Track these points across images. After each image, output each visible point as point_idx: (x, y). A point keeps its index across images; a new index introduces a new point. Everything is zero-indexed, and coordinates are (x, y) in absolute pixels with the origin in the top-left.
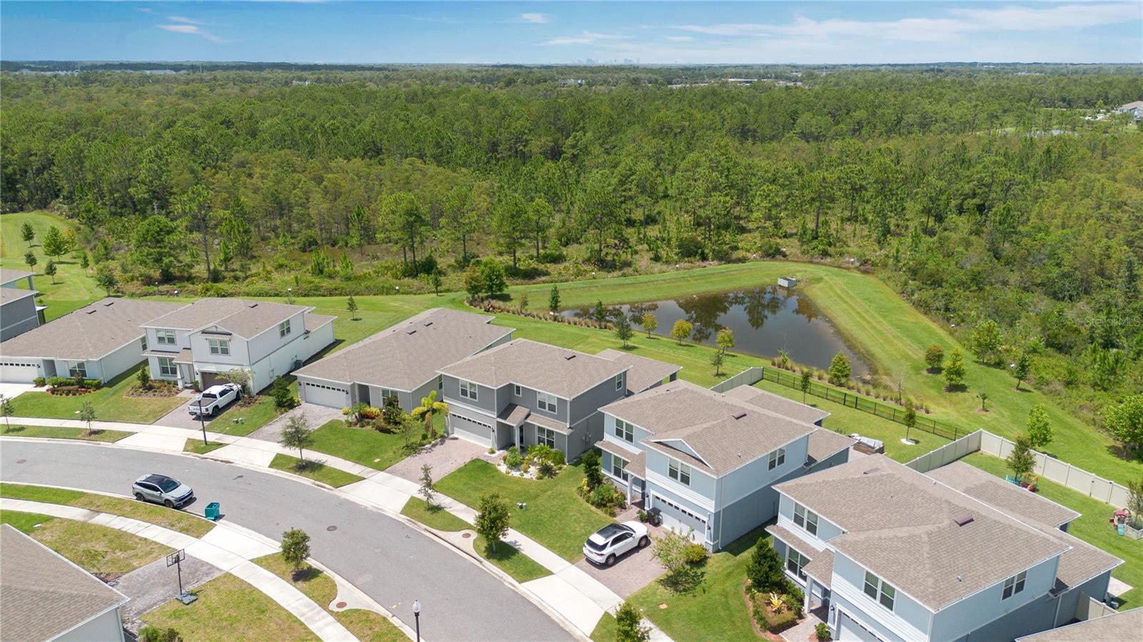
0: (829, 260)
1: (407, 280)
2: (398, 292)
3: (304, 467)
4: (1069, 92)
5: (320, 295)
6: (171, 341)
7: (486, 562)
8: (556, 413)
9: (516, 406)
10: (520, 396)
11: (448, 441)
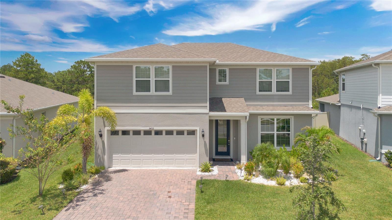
8: (290, 93)
9: (221, 98)
10: (227, 83)
11: (112, 175)
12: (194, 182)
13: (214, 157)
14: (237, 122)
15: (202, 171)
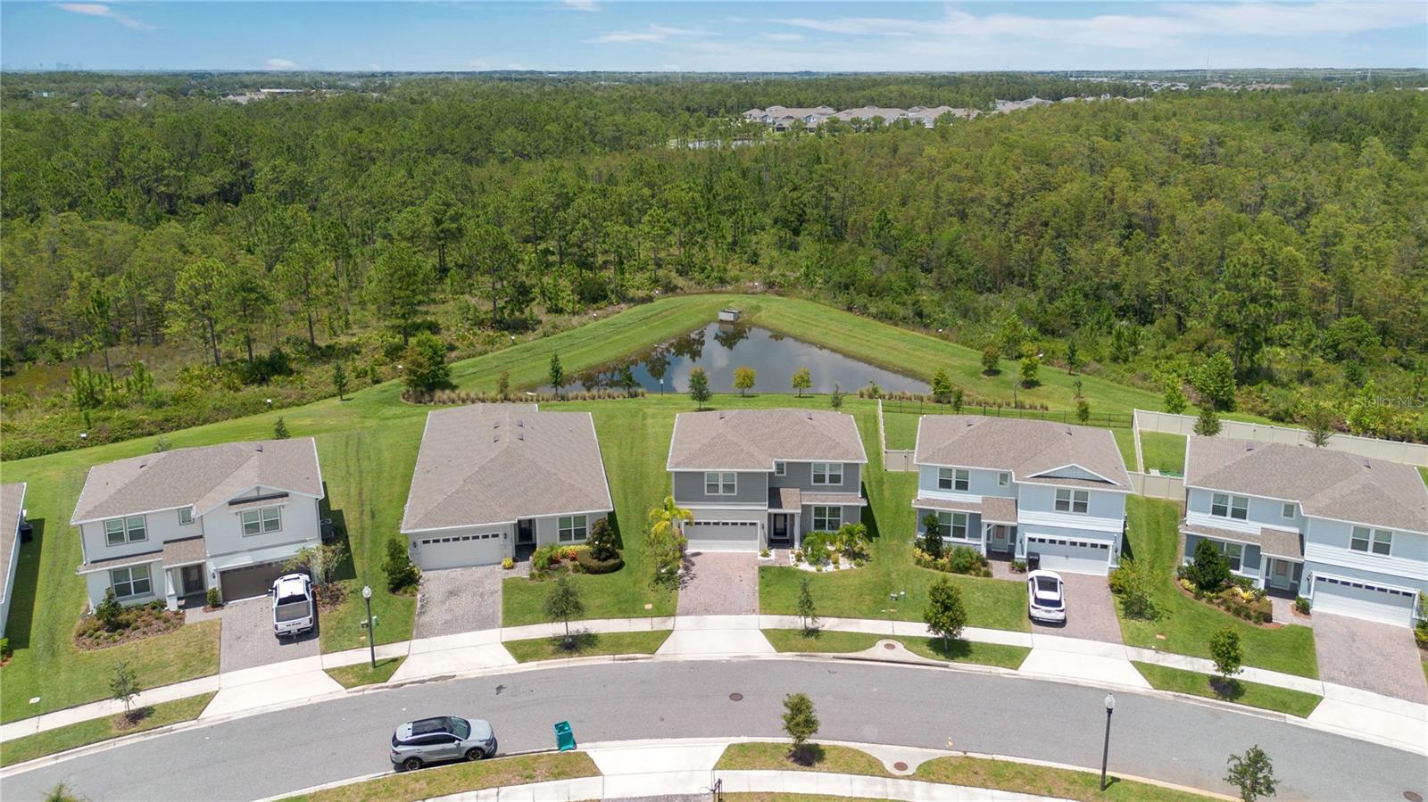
0: (729, 288)
1: (254, 390)
2: (271, 407)
3: (572, 645)
4: (691, 101)
5: (143, 435)
6: (138, 535)
7: (952, 664)
8: (842, 484)
9: (779, 489)
10: (785, 474)
11: (693, 559)
12: (757, 568)
13: (773, 537)
14: (792, 515)
15: (762, 556)
